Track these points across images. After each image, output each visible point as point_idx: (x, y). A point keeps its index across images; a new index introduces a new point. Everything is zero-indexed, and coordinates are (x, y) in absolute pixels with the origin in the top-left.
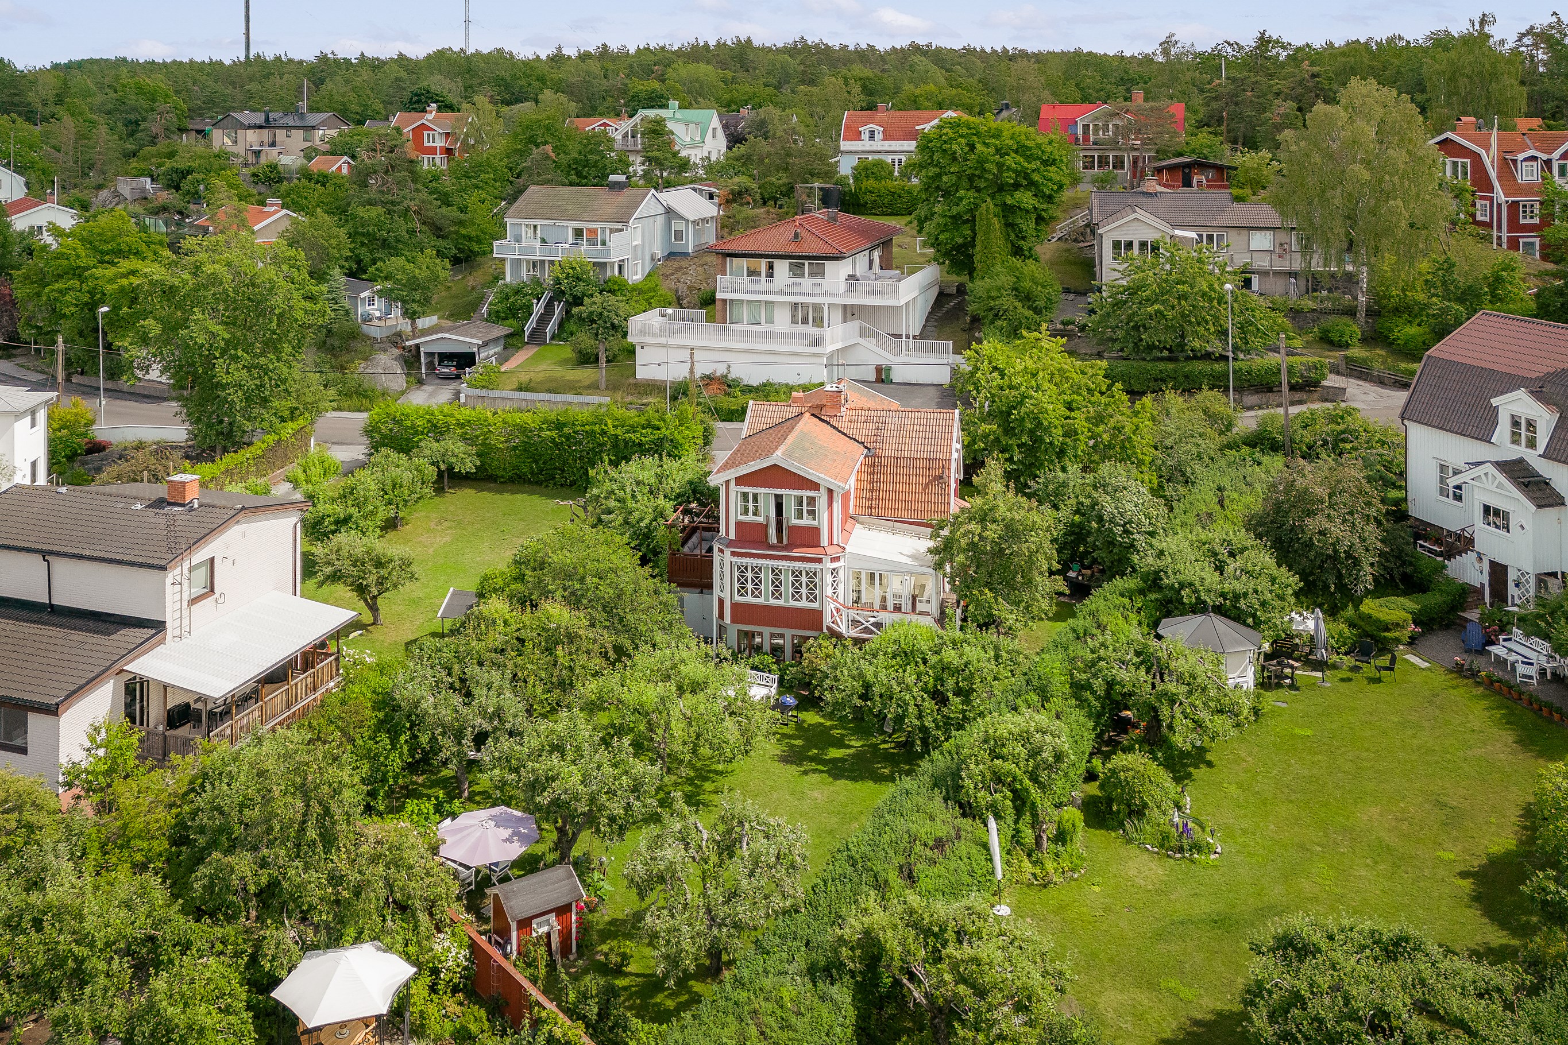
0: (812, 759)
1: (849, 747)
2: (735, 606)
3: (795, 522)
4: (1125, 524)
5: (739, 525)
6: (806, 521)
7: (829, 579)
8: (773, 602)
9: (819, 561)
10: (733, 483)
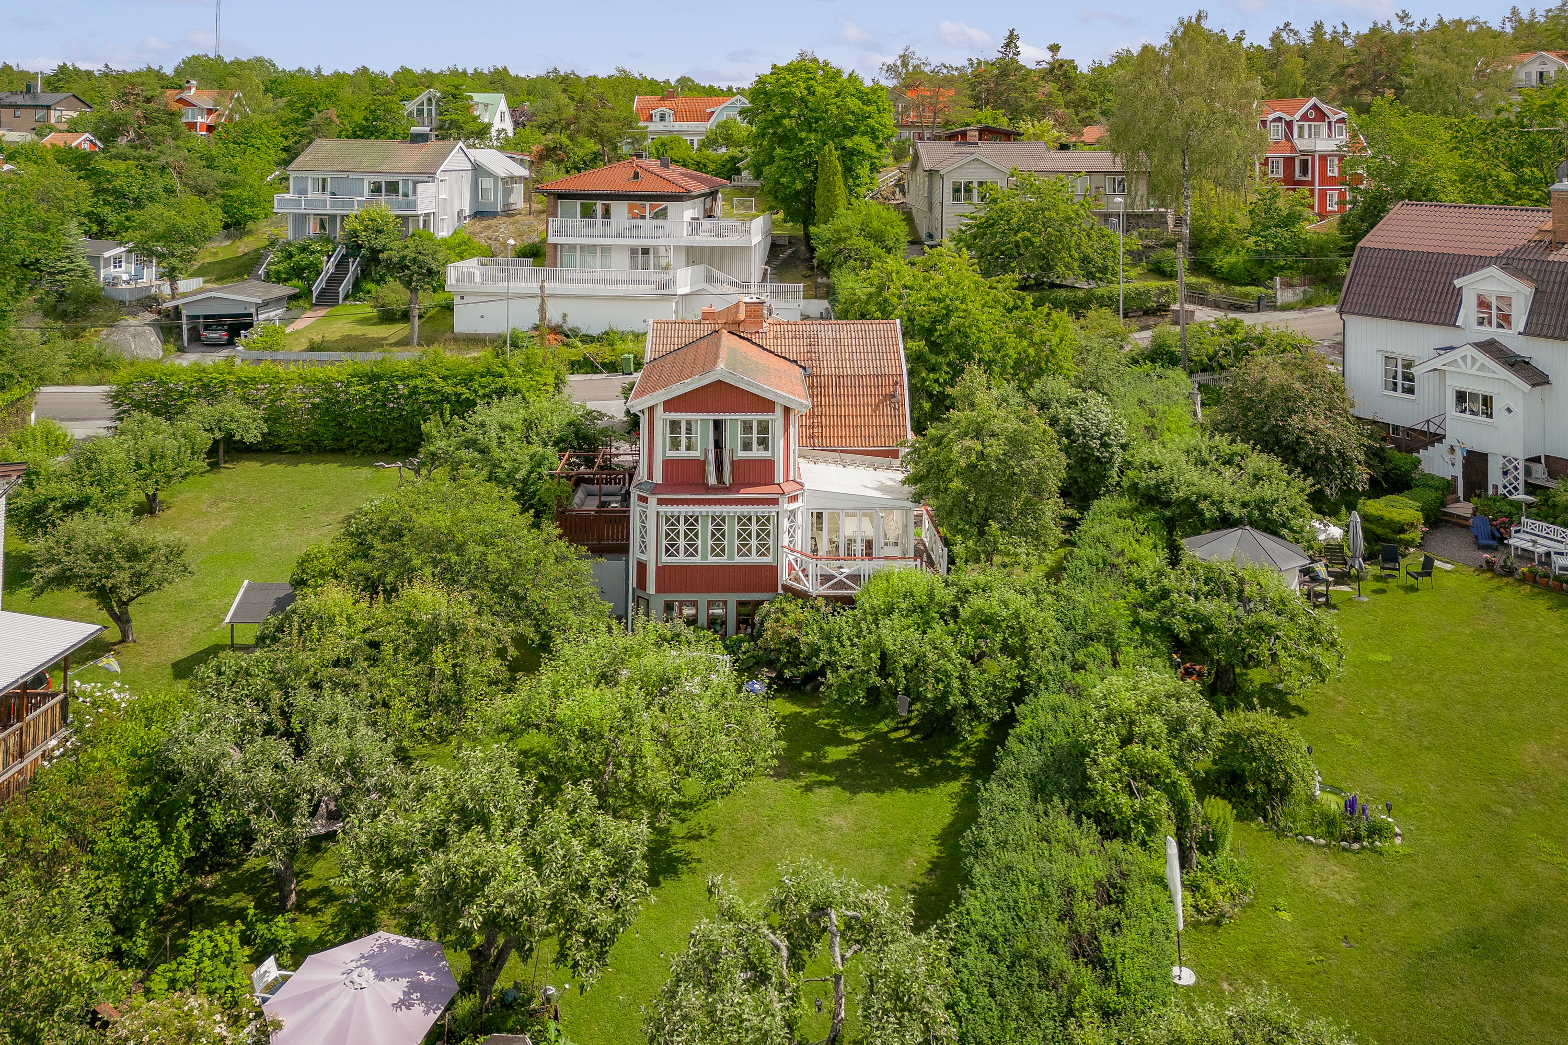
0: (811, 766)
1: (850, 742)
2: (661, 570)
3: (741, 454)
4: (1103, 436)
5: (667, 463)
6: (756, 453)
7: (785, 523)
8: (712, 560)
9: (774, 502)
10: (660, 410)
